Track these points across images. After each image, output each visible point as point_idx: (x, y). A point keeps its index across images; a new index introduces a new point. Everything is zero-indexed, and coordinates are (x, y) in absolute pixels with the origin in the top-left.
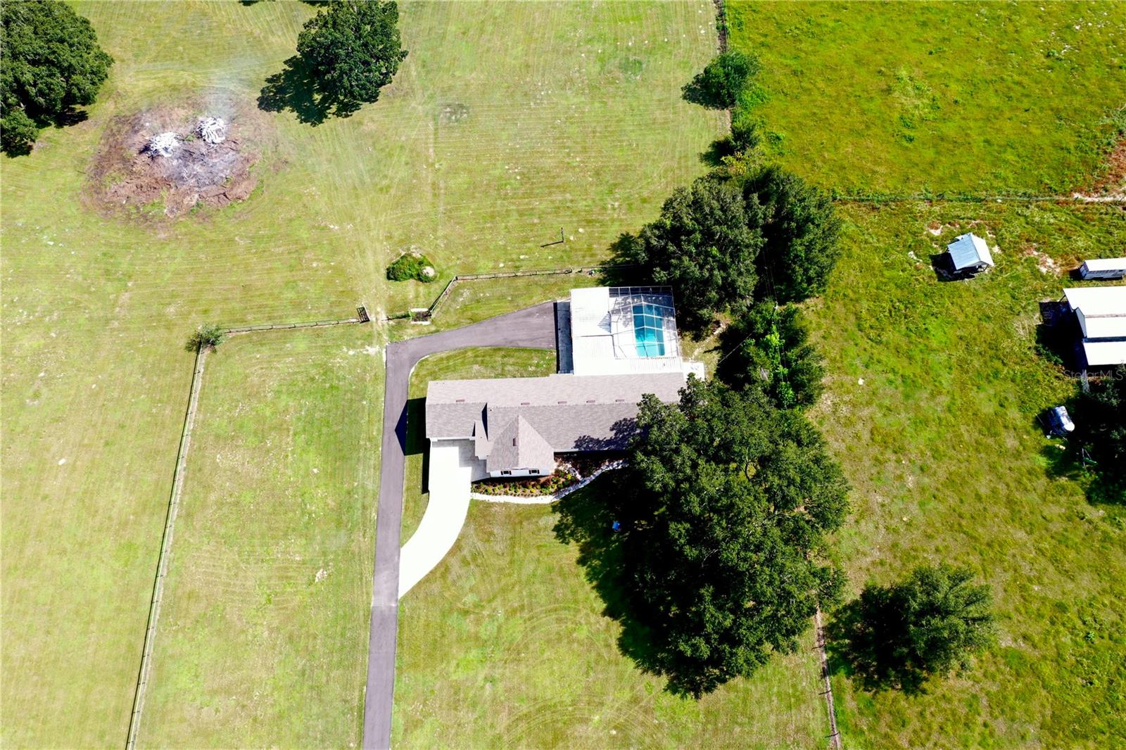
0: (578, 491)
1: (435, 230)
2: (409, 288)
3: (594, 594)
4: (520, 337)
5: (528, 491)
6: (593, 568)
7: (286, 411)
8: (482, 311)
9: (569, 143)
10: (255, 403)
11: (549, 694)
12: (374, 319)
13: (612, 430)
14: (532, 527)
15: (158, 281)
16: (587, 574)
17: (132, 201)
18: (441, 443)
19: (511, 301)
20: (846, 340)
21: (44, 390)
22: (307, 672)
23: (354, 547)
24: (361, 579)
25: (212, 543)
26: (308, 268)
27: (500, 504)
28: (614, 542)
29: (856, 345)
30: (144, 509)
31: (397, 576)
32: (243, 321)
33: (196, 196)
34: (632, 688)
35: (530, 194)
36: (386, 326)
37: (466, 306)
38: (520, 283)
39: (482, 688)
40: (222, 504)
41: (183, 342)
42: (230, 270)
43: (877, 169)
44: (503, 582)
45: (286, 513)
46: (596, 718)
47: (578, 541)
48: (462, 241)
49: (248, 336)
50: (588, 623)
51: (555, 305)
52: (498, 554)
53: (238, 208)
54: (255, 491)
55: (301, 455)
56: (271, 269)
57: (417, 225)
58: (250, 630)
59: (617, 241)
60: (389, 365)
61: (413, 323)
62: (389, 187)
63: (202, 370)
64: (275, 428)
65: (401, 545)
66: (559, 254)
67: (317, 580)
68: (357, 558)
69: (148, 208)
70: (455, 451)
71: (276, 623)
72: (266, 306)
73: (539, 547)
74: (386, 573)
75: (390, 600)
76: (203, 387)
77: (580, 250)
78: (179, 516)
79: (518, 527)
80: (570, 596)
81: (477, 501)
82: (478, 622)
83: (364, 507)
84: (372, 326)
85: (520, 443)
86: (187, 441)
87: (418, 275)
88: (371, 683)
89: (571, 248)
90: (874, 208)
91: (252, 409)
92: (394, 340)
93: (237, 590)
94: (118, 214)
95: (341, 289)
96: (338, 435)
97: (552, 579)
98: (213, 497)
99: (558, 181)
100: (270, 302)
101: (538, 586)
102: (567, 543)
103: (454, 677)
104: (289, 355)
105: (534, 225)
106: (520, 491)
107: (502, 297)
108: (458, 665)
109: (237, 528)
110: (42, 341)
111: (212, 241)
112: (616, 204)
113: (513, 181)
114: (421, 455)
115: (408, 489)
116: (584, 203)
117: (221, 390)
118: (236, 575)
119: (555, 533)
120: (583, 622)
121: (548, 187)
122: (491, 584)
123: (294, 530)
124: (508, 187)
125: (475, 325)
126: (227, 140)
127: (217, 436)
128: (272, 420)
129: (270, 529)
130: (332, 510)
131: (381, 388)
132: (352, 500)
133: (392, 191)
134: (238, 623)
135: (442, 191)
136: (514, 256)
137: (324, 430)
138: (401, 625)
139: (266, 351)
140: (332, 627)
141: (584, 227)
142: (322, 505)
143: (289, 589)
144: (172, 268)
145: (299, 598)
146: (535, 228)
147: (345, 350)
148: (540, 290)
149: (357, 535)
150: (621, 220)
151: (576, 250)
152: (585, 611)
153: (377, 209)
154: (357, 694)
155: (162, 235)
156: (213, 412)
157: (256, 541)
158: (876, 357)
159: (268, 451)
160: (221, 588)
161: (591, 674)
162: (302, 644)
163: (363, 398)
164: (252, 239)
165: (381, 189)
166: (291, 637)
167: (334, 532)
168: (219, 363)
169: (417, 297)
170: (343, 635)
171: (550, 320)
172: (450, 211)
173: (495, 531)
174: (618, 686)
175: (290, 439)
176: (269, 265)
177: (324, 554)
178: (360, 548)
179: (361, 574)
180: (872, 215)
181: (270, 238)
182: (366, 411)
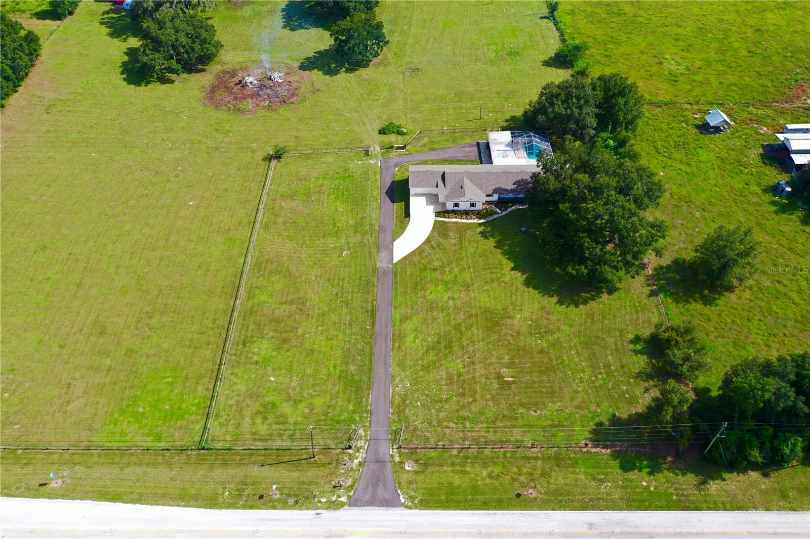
0: (499, 217)
1: (406, 116)
2: (392, 138)
4: (459, 156)
5: (469, 217)
7: (322, 185)
8: (436, 146)
9: (480, 82)
10: (304, 182)
11: (488, 305)
12: (373, 150)
14: (473, 233)
15: (246, 134)
16: (502, 253)
17: (231, 103)
18: (417, 195)
19: (452, 142)
20: (651, 157)
21: (181, 175)
22: (339, 295)
23: (365, 241)
24: (370, 255)
25: (280, 239)
26: (333, 130)
27: (452, 222)
29: (657, 159)
30: (240, 224)
31: (392, 254)
32: (296, 150)
33: (268, 102)
34: (539, 303)
35: (459, 101)
36: (380, 152)
37: (426, 144)
38: (457, 135)
39: (447, 302)
40: (286, 223)
41: (261, 158)
42: (288, 130)
43: (658, 92)
44: (456, 256)
45: (324, 227)
46: (519, 316)
47: (495, 238)
48: (422, 119)
49: (299, 156)
50: (510, 274)
51: (478, 144)
52: (452, 244)
53: (292, 107)
54: (305, 217)
55: (332, 203)
57: (395, 114)
58: (304, 276)
60: (382, 167)
61: (396, 150)
62: (377, 100)
63: (273, 169)
64: (316, 192)
65: (394, 240)
66: (478, 124)
67: (343, 255)
68: (367, 246)
69: (241, 106)
70: (424, 199)
71: (319, 274)
72: (309, 144)
73: (477, 241)
74: (386, 252)
75: (388, 264)
76: (273, 175)
77: (491, 122)
78: (260, 227)
79: (464, 233)
80: (497, 262)
81: (439, 221)
82: (443, 273)
83: (371, 225)
84: (371, 152)
85: (465, 187)
86: (264, 197)
87: (398, 132)
88: (378, 300)
89: (485, 121)
90: (659, 107)
91: (302, 185)
92: (385, 157)
93: (296, 259)
94: (223, 108)
95: (352, 138)
96: (354, 195)
97: (486, 255)
98: (280, 220)
99: (475, 96)
100: (312, 143)
101: (478, 258)
102: (488, 239)
103: (429, 298)
104: (323, 163)
105: (464, 113)
106: (464, 217)
107: (447, 141)
108: (431, 293)
109: (295, 233)
110: (180, 155)
111: (277, 119)
112: (510, 105)
113: (449, 97)
114: (405, 202)
115: (396, 217)
116: (491, 104)
117: (283, 177)
118: (295, 252)
120: (506, 273)
121: (470, 99)
122: (449, 257)
123: (329, 234)
124: (447, 99)
125: (432, 151)
126: (284, 81)
127: (282, 196)
128: (314, 189)
129: (315, 233)
130: (352, 226)
131: (378, 177)
132: (363, 222)
133: (380, 101)
134: (297, 273)
135: (409, 101)
136: (453, 125)
137: (345, 193)
138: (395, 275)
139: (310, 161)
140: (353, 275)
141: (492, 113)
142: (345, 224)
143: (327, 259)
144: (254, 129)
145: (333, 262)
147: (356, 161)
148: (469, 138)
149: (367, 236)
150: (514, 111)
151: (488, 122)
152: (507, 269)
153: (372, 107)
154: (370, 304)
155: (249, 116)
156: (279, 185)
158: (669, 164)
159: (312, 201)
160: (286, 258)
161: (514, 296)
162: (336, 281)
163: (368, 180)
164: (300, 119)
165: (374, 100)
166: (329, 280)
167: (353, 235)
168: (283, 166)
169: (397, 141)
170: (360, 279)
171: (476, 149)
172: (414, 108)
173: (450, 234)
174: (531, 302)
175: (325, 197)
176: (310, 129)
177: (348, 244)
178: (369, 242)
179: (370, 252)
180: (658, 109)
181: (310, 119)
182: (370, 185)
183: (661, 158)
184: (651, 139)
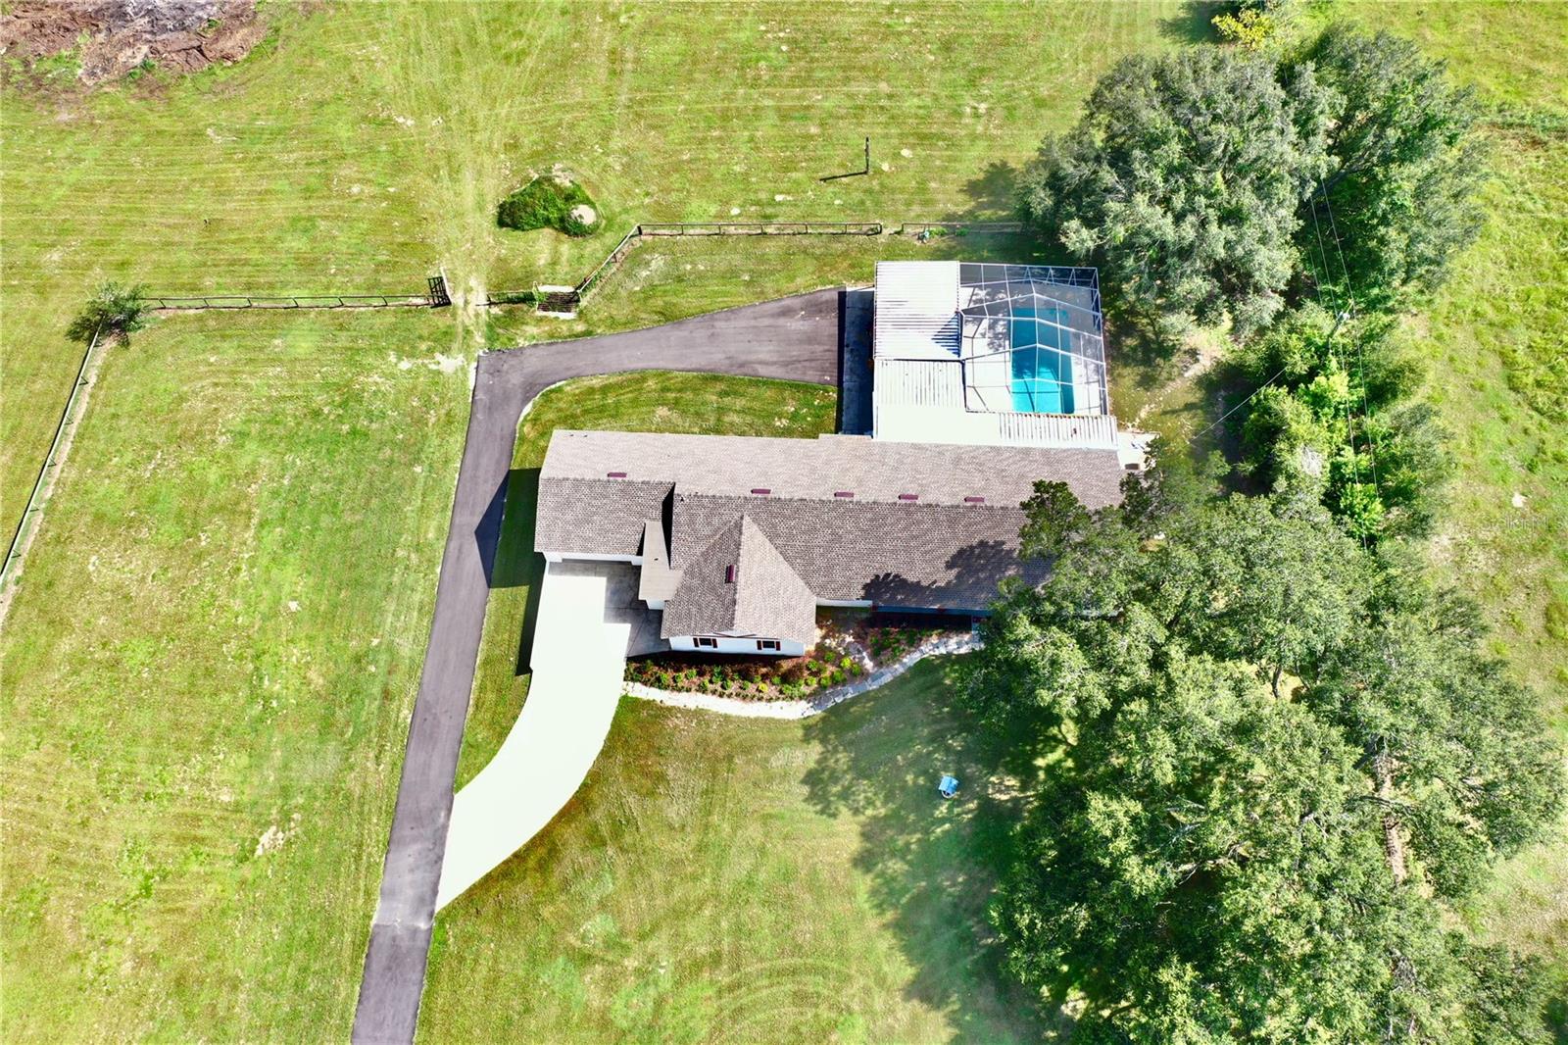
0: (864, 697)
1: (605, 138)
2: (541, 245)
3: (885, 943)
4: (762, 357)
5: (751, 688)
6: (889, 880)
7: (251, 474)
8: (688, 300)
10: (188, 453)
12: (461, 303)
13: (949, 566)
14: (756, 770)
15: (39, 200)
16: (874, 892)
17: (19, 49)
18: (570, 566)
19: (748, 284)
20: (1482, 409)
23: (352, 783)
24: (358, 858)
25: (46, 746)
26: (341, 196)
27: (686, 712)
28: (942, 821)
29: (1506, 420)
31: (440, 858)
32: (193, 288)
33: (145, 49)
35: (805, 80)
36: (484, 317)
37: (653, 287)
38: (771, 248)
40: (82, 662)
41: (65, 323)
42: (187, 189)
43: (1537, 65)
44: (678, 893)
45: (215, 694)
47: (856, 811)
48: (659, 160)
49: (200, 319)
50: (868, 1011)
51: (842, 295)
52: (671, 828)
53: (222, 75)
54: (159, 638)
55: (268, 570)
56: (267, 192)
57: (572, 127)
58: (94, 957)
59: (981, 176)
60: (480, 396)
61: (540, 313)
62: (523, 54)
63: (93, 380)
64: (222, 508)
65: (455, 786)
66: (856, 196)
67: (259, 852)
68: (356, 807)
69: (48, 65)
70: (596, 588)
71: (153, 943)
72: (246, 263)
73: (766, 819)
74: (415, 848)
75: (416, 913)
76: (89, 415)
77: (902, 191)
79: (723, 767)
80: (829, 941)
81: (636, 700)
82: (610, 985)
83: (387, 695)
84: (454, 315)
85: (741, 578)
87: (562, 220)
89: (882, 185)
90: (1535, 143)
91: (180, 465)
92: (497, 346)
93: (81, 858)
95: (401, 239)
96: (352, 533)
97: (789, 897)
98: (66, 645)
99: (864, 58)
100: (255, 255)
101: (756, 910)
102: (834, 816)
104: (275, 361)
105: (811, 137)
106: (733, 686)
107: (731, 274)
109: (106, 716)
111: (160, 133)
112: (983, 107)
113: (772, 54)
114: (523, 591)
115: (487, 662)
116: (916, 101)
117: (123, 423)
118: (84, 824)
119: (806, 790)
120: (856, 1008)
121: (844, 69)
122: (651, 898)
123: (227, 732)
124: (762, 64)
125: (668, 327)
127: (99, 518)
128: (217, 491)
129: (176, 726)
130: (318, 695)
131: (456, 441)
132: (361, 677)
133: (529, 62)
134: (70, 937)
135: (629, 66)
136: (763, 196)
137: (325, 521)
138: (433, 977)
139: (230, 351)
140: (277, 964)
141: (912, 147)
142: (296, 682)
143: (194, 867)
144: (72, 176)
145: (213, 889)
146: (811, 145)
147: (392, 358)
148: (811, 266)
149: (365, 756)
150: (992, 138)
151: (893, 191)
152: (862, 981)
153: (495, 92)
155: (64, 116)
156: (99, 467)
157: (141, 751)
158: (1551, 449)
159: (200, 556)
160: (47, 851)
162: (205, 998)
163: (417, 460)
164: (240, 134)
165: (507, 57)
166: (180, 983)
167: (312, 746)
168: (131, 368)
169: (554, 263)
170: (298, 987)
171: (828, 325)
172: (641, 103)
173: (671, 772)
175: (249, 534)
176: (265, 185)
177: (285, 792)
178: (365, 786)
179: (360, 846)
180: (1532, 154)
181: (275, 134)
182: (419, 486)
183: (1522, 416)
184: (1491, 314)
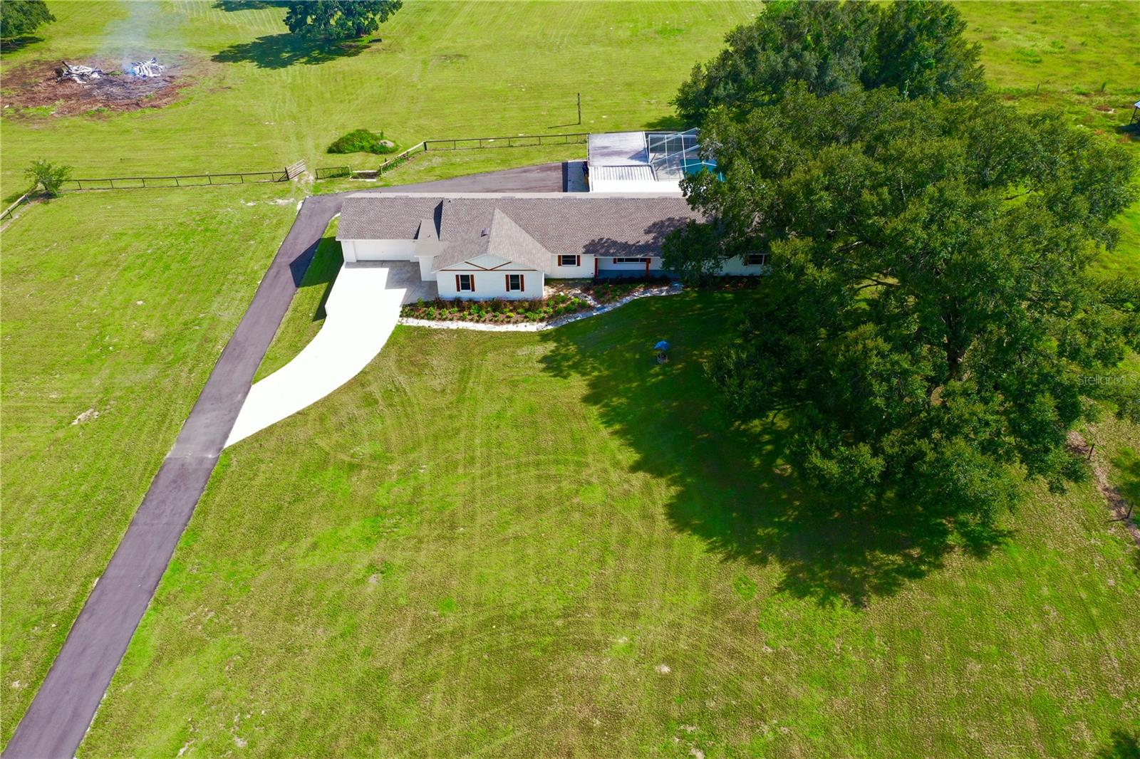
2: (356, 159)
4: (509, 187)
5: (501, 317)
6: (615, 408)
8: (458, 171)
9: (591, 71)
12: (297, 179)
14: (504, 358)
17: (14, 106)
19: (499, 163)
23: (166, 383)
24: (161, 422)
26: (220, 148)
31: (233, 419)
33: (100, 105)
34: (705, 587)
35: (538, 98)
36: (312, 184)
37: (433, 168)
38: (515, 151)
39: (361, 582)
42: (112, 149)
45: (62, 346)
49: (104, 193)
51: (565, 164)
55: (124, 288)
60: (302, 212)
61: (352, 180)
62: (351, 101)
64: (97, 264)
65: (253, 381)
66: (573, 132)
67: (75, 423)
68: (166, 396)
69: (32, 111)
70: (381, 273)
73: (514, 384)
74: (213, 414)
77: (603, 128)
80: (568, 445)
81: (409, 327)
82: (375, 481)
83: (205, 340)
84: (291, 184)
85: (493, 236)
87: (372, 147)
89: (590, 128)
90: (1011, 99)
92: (320, 193)
96: (195, 270)
99: (576, 91)
101: (505, 431)
103: (300, 565)
105: (542, 115)
106: (488, 316)
107: (487, 161)
108: (315, 546)
111: (100, 131)
113: (516, 92)
115: (290, 320)
116: (610, 101)
117: (32, 232)
119: (543, 366)
120: (594, 480)
122: (414, 428)
123: (66, 364)
124: (509, 95)
125: (442, 181)
126: (161, 76)
128: (95, 257)
131: (283, 230)
132: (187, 332)
133: (356, 102)
135: (422, 100)
136: (510, 135)
137: (175, 265)
139: (123, 204)
140: (71, 485)
141: (608, 115)
142: (130, 337)
144: (32, 147)
146: (542, 118)
147: (242, 202)
148: (546, 155)
149: (180, 370)
151: (598, 129)
153: (332, 112)
154: (72, 591)
155: (35, 127)
163: (252, 238)
164: (155, 132)
165: (342, 101)
167: (137, 366)
168: (47, 212)
169: (363, 163)
170: (87, 498)
171: (556, 174)
172: (430, 111)
173: (435, 362)
174: (672, 583)
176: (167, 146)
177: (107, 390)
178: (176, 385)
179: (164, 416)
181: (179, 131)
182: (252, 248)
